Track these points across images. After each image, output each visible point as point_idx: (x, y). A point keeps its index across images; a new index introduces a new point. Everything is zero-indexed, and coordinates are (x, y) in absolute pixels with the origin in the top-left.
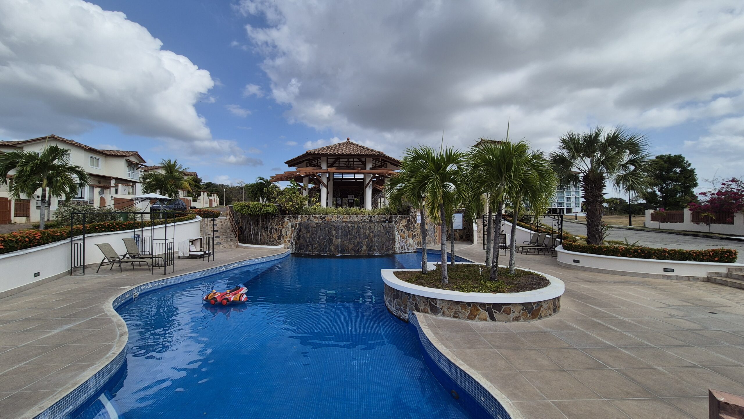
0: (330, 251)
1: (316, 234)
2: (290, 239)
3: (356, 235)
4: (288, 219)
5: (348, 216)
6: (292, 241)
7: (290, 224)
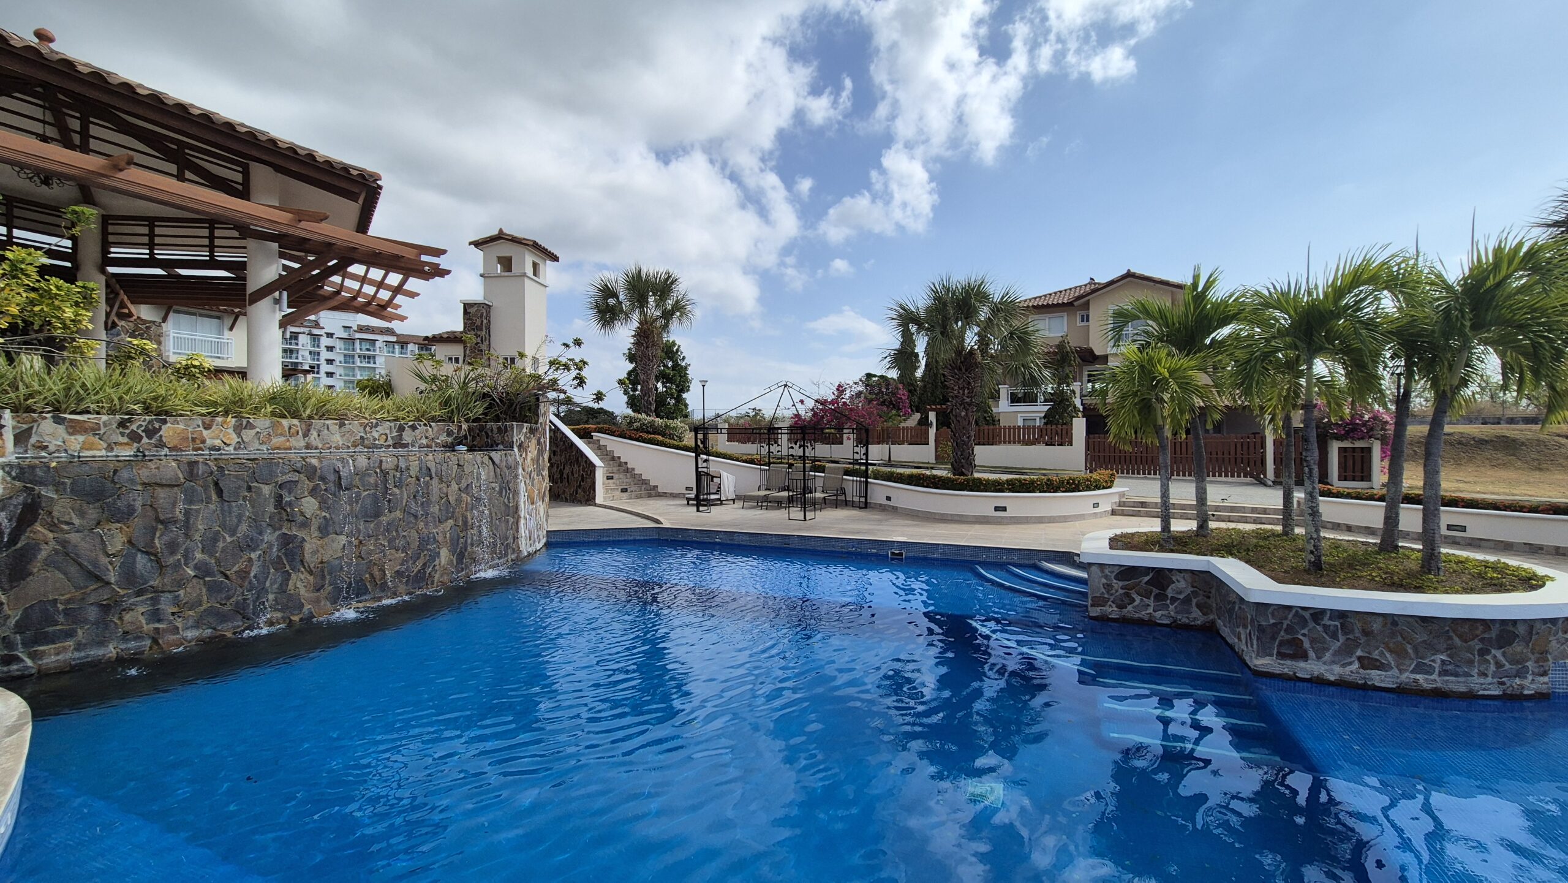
0: (288, 602)
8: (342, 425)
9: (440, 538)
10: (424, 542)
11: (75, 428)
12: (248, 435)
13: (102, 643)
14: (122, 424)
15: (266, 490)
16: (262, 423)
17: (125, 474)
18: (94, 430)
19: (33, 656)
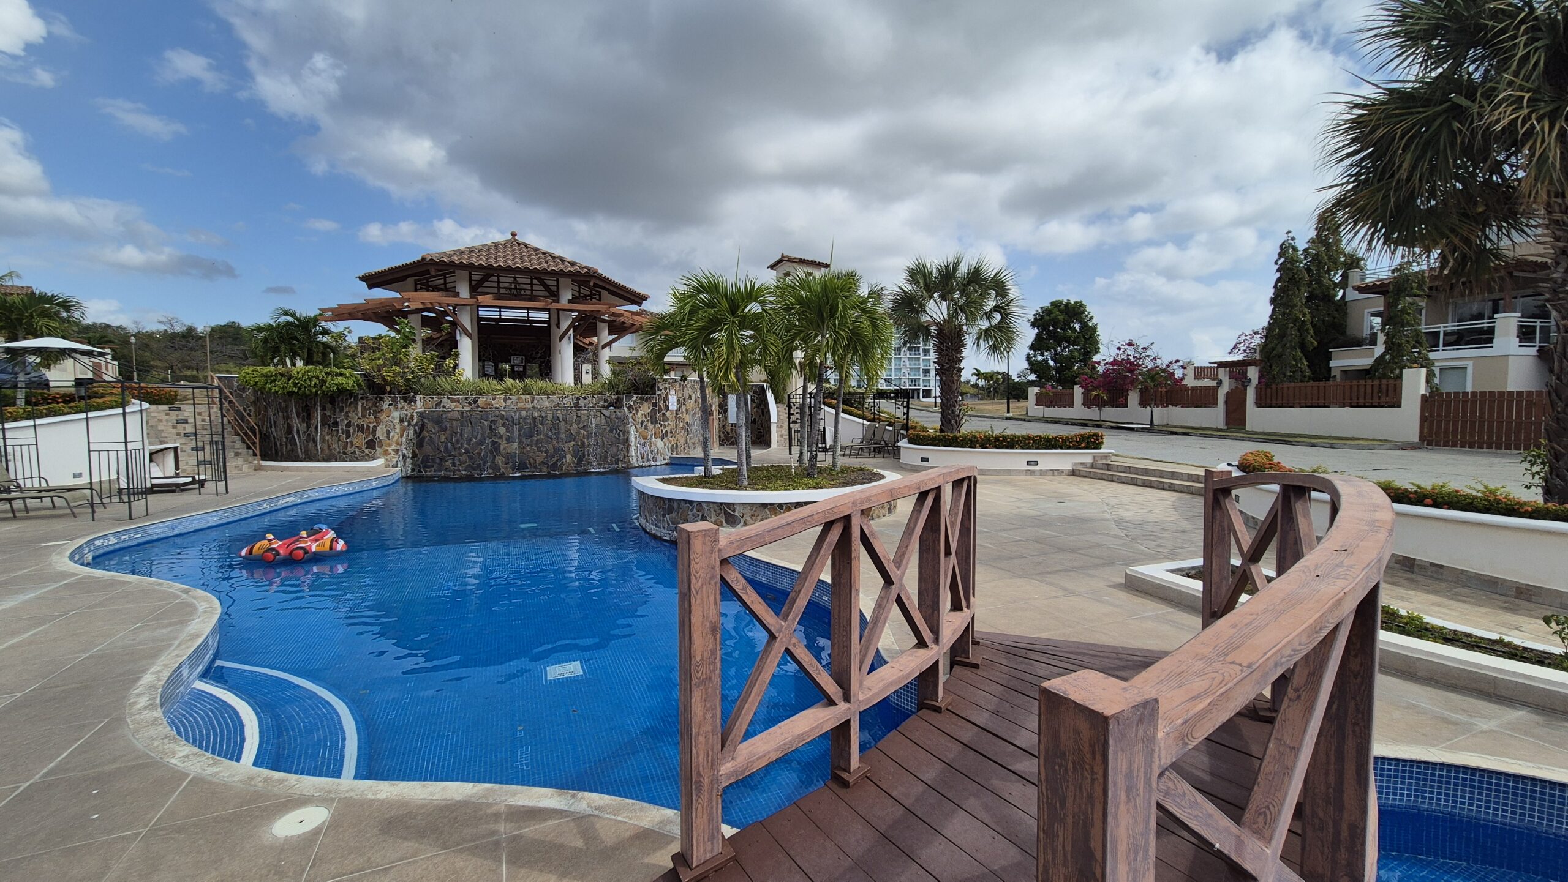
0: (496, 467)
1: (461, 435)
2: (398, 447)
3: (550, 433)
4: (390, 405)
5: (528, 397)
6: (405, 451)
7: (396, 414)
9: (566, 450)
10: (557, 450)
11: (453, 401)
12: (509, 402)
14: (466, 399)
16: (514, 398)
18: (458, 401)
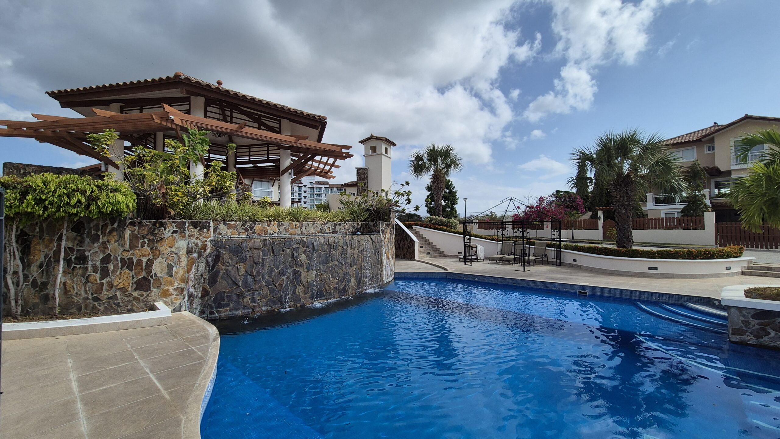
1: (262, 265)
2: (183, 285)
4: (174, 232)
6: (192, 290)
7: (182, 244)
8: (314, 224)
9: (351, 274)
10: (345, 275)
11: (230, 227)
12: (282, 228)
13: (237, 309)
14: (243, 225)
15: (289, 251)
16: (286, 224)
17: (244, 244)
18: (234, 227)
19: (219, 312)
